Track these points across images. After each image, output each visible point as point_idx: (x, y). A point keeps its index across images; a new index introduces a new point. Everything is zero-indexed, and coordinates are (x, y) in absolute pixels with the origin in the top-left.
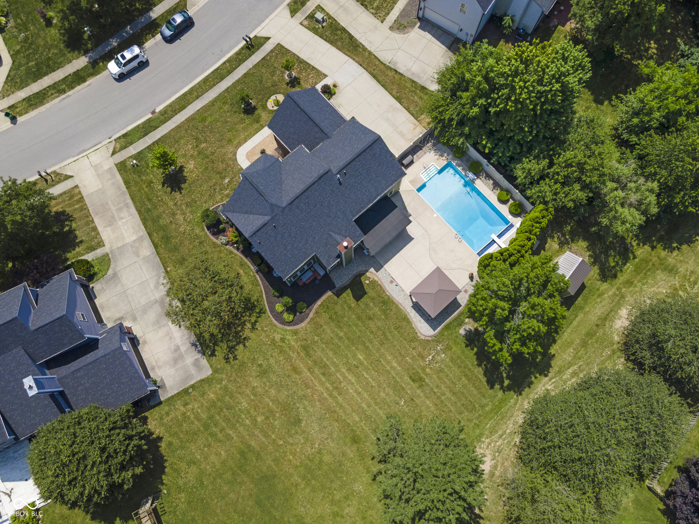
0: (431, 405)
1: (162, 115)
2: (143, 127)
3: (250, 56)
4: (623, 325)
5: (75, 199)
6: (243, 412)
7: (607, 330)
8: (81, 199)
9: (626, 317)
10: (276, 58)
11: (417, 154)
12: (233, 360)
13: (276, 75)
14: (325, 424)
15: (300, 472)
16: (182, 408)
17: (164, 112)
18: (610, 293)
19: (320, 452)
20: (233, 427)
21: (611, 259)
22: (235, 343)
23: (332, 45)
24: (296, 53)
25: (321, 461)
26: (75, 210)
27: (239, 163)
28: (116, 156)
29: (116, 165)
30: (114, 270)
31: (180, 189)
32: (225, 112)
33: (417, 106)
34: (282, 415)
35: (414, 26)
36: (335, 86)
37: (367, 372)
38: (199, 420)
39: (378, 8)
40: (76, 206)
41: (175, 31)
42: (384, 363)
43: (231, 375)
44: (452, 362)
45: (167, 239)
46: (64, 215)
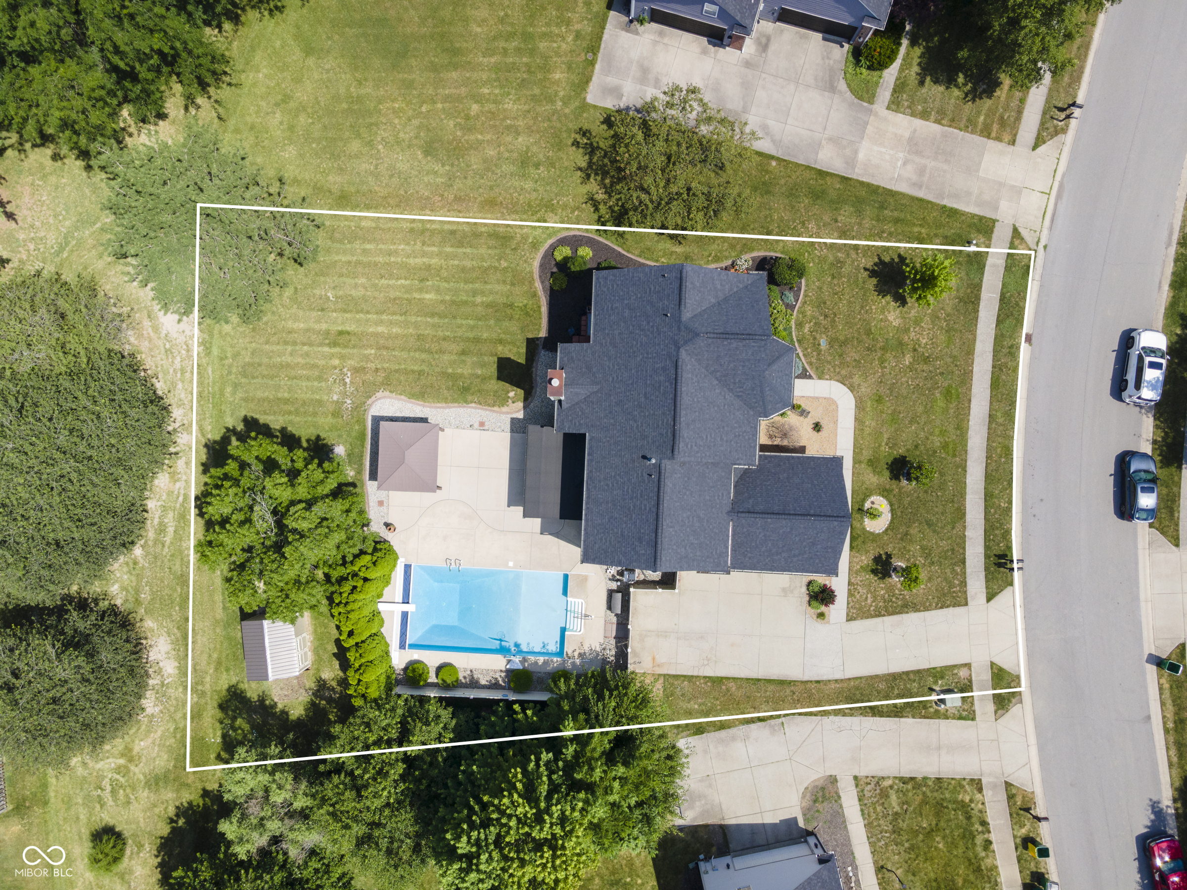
0: (295, 326)
1: (1011, 347)
2: (1017, 304)
3: (987, 548)
4: (155, 649)
5: (995, 127)
6: (502, 95)
7: (171, 625)
8: (986, 132)
9: (161, 664)
10: (946, 579)
11: (615, 626)
12: (575, 140)
13: (918, 554)
14: (395, 181)
15: (370, 101)
16: (577, 27)
17: (1013, 352)
18: (208, 679)
19: (370, 144)
20: (497, 68)
21: (246, 727)
22: (595, 160)
23: (889, 675)
24: (927, 614)
25: (358, 135)
26: (979, 113)
27: (833, 382)
28: (1009, 233)
29: (994, 221)
30: (840, 92)
31: (873, 273)
32: (932, 434)
33: (683, 695)
34: (454, 139)
35: (804, 815)
36: (821, 615)
37: (404, 286)
38: (544, 35)
39: (884, 794)
40: (982, 118)
41: (1130, 476)
42: (396, 318)
43: (561, 122)
44: (317, 400)
45: (817, 195)
46: (984, 91)
